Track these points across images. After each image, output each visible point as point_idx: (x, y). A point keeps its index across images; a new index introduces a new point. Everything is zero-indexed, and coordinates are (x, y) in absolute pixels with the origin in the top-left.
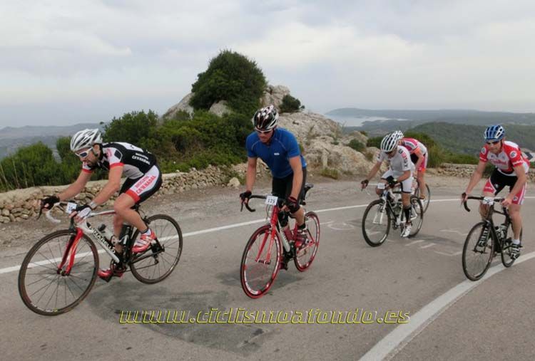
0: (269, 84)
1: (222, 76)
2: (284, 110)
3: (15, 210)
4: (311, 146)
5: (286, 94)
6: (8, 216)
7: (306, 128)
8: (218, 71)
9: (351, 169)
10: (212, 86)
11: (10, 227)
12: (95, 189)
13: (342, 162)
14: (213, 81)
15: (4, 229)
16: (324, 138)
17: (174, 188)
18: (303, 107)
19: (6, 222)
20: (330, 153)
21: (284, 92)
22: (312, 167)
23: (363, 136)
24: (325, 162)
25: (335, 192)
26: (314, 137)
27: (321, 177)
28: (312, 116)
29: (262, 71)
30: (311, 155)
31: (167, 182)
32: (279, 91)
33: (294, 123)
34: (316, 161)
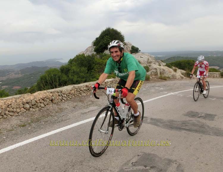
0: (125, 41)
1: (109, 38)
2: (132, 52)
3: (68, 95)
4: (151, 66)
5: (132, 45)
6: (66, 97)
7: (146, 59)
8: (107, 36)
9: (169, 76)
10: (105, 43)
11: (68, 102)
12: (90, 86)
13: (165, 73)
14: (105, 40)
15: (66, 103)
16: (155, 63)
17: (112, 85)
18: (140, 51)
19: (66, 100)
20: (160, 69)
21: (131, 44)
22: (154, 76)
23: (162, 62)
24: (159, 73)
25: (172, 85)
26: (150, 63)
27: (160, 80)
28: (145, 54)
29: (124, 36)
30: (153, 70)
31: (110, 83)
32: (129, 44)
33: (141, 57)
34: (156, 73)
